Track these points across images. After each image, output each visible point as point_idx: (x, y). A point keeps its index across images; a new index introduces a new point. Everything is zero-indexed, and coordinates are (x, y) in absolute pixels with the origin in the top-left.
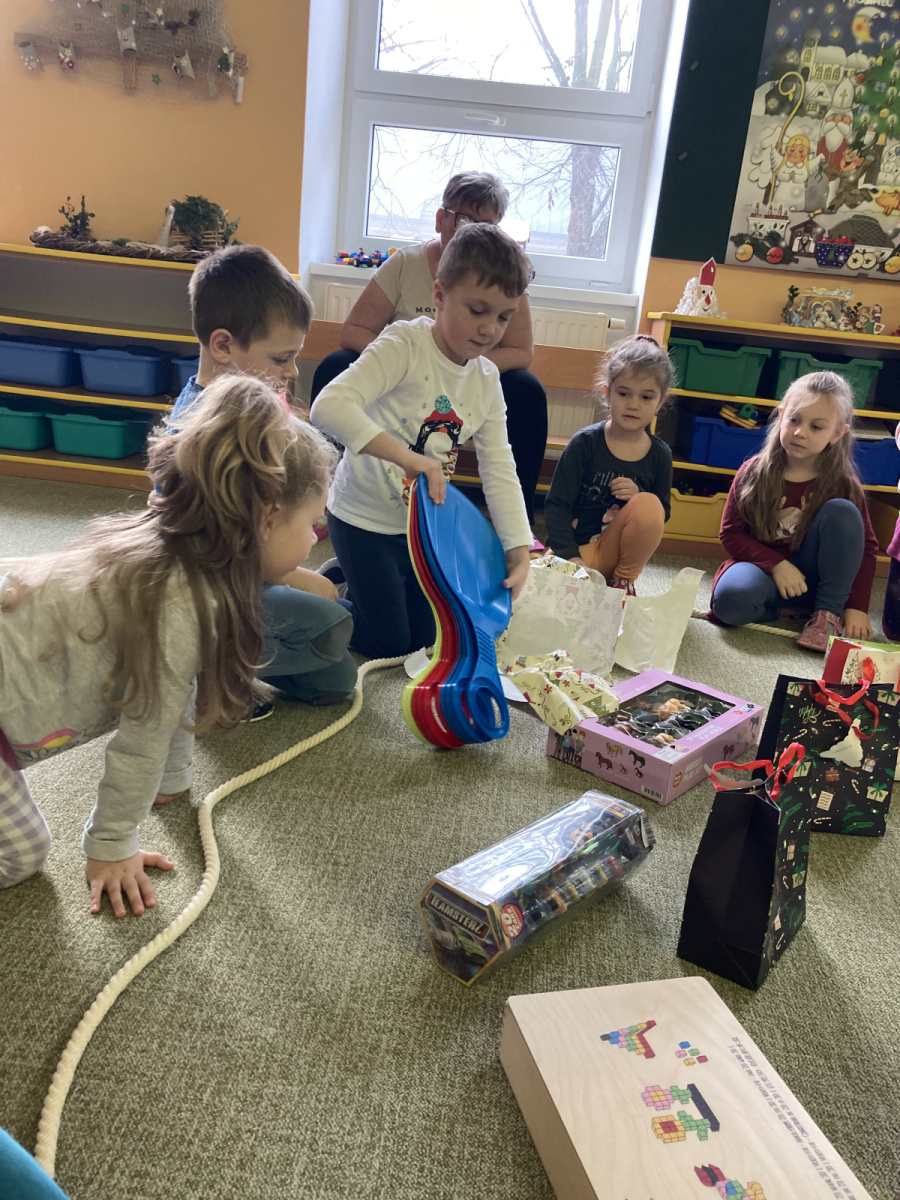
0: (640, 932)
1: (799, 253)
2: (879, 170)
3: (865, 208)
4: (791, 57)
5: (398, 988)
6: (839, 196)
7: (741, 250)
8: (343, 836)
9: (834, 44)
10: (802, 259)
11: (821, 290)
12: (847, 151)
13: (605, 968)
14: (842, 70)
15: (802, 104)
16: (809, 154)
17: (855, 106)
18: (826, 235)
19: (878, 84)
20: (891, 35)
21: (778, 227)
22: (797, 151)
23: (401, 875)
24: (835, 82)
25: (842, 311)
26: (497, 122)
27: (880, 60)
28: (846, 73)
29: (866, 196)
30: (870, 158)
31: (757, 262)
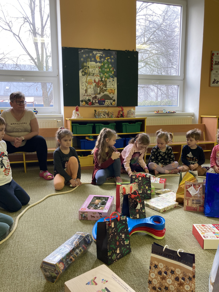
0: (90, 259)
1: (95, 103)
2: (107, 85)
3: (106, 93)
4: (85, 64)
5: (39, 290)
6: (100, 91)
7: (83, 103)
8: (18, 258)
9: (93, 61)
10: (95, 104)
11: (100, 110)
12: (100, 82)
13: (84, 269)
14: (96, 66)
15: (89, 73)
16: (92, 83)
17: (100, 73)
18: (99, 99)
19: (103, 69)
20: (104, 59)
21: (90, 98)
22: (90, 82)
23: (34, 263)
24: (95, 69)
25: (106, 114)
26: (23, 79)
27: (102, 64)
29: (106, 90)
30: (105, 83)
31: (87, 105)
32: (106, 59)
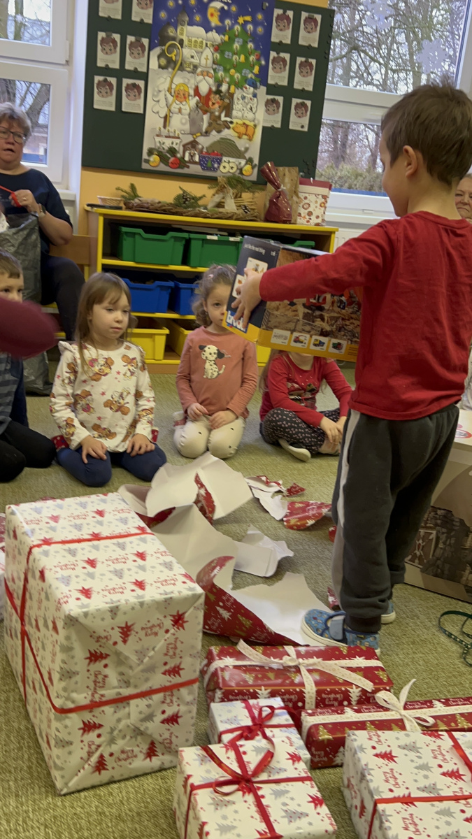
1: (189, 162)
2: (233, 109)
3: (227, 133)
4: (171, 31)
6: (210, 124)
7: (152, 159)
9: (198, 25)
10: (191, 165)
12: (212, 96)
14: (204, 42)
15: (181, 64)
16: (189, 96)
18: (205, 150)
19: (227, 53)
20: (231, 20)
21: (175, 144)
22: (181, 94)
24: (201, 50)
27: (226, 38)
28: (207, 44)
29: (227, 125)
30: (227, 101)
31: (163, 168)
32: (238, 23)
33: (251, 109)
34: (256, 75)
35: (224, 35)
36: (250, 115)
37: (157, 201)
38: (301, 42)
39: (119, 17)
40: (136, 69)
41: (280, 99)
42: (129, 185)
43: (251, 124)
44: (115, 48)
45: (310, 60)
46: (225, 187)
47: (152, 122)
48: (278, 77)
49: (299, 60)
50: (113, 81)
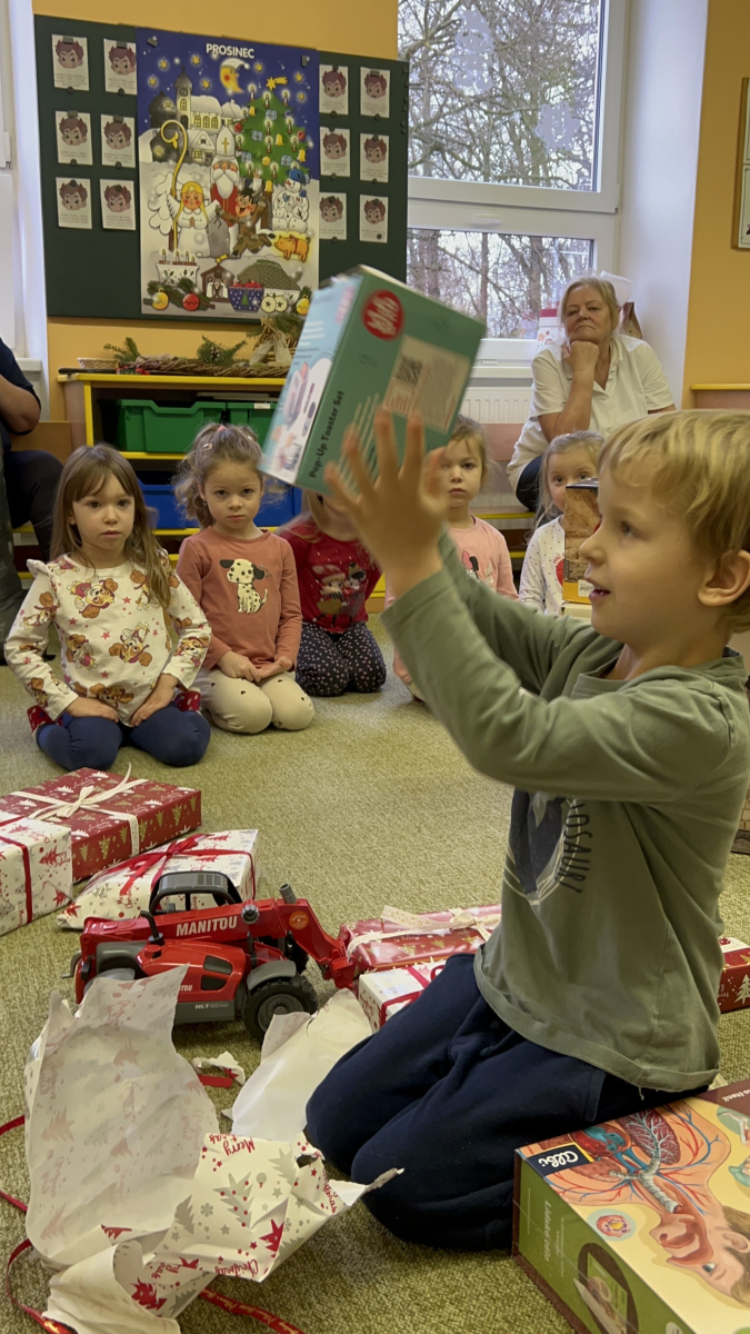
1: (214, 299)
2: (272, 216)
3: (265, 252)
4: (167, 106)
6: (240, 241)
7: (155, 298)
9: (207, 94)
10: (217, 304)
12: (239, 198)
14: (219, 118)
15: (187, 152)
16: (204, 200)
18: (236, 280)
19: (255, 133)
20: (257, 85)
21: (189, 273)
22: (192, 197)
24: (214, 130)
27: (252, 111)
28: (223, 122)
29: (265, 241)
30: (262, 204)
31: (174, 310)
32: (268, 88)
33: (300, 214)
34: (302, 164)
35: (249, 107)
36: (299, 224)
37: (172, 357)
38: (363, 112)
39: (86, 87)
40: (118, 163)
41: (342, 197)
42: (125, 340)
43: (303, 237)
44: (84, 134)
45: (380, 137)
46: (272, 332)
47: (152, 243)
48: (334, 164)
49: (364, 138)
50: (86, 183)
